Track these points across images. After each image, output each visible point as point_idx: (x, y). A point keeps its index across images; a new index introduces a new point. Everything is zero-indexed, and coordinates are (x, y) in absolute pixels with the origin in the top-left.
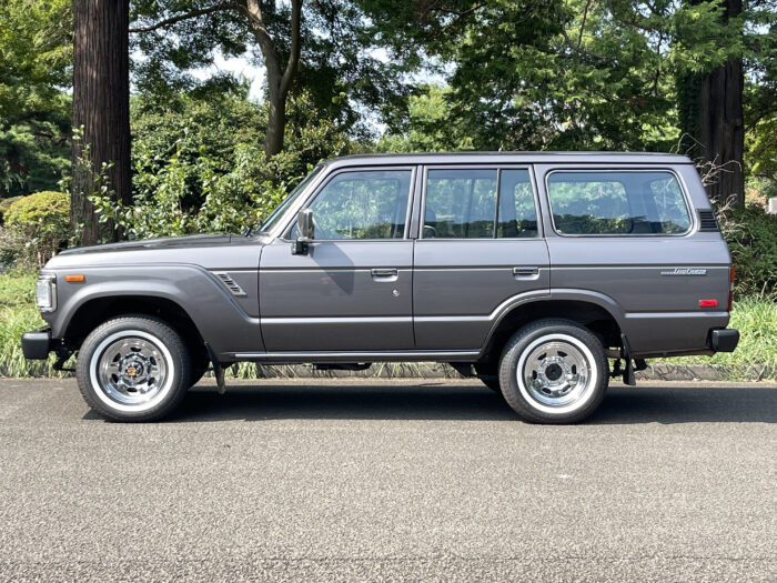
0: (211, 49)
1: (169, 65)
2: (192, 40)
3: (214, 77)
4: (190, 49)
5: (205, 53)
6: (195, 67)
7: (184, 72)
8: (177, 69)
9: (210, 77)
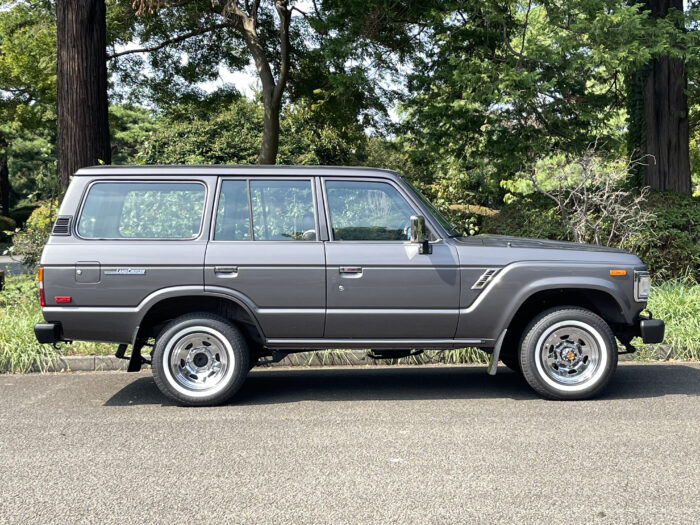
0: (217, 63)
1: (179, 80)
2: (199, 56)
3: (220, 89)
4: (198, 65)
5: (212, 67)
6: (203, 80)
7: (193, 86)
8: (187, 83)
9: (216, 90)
